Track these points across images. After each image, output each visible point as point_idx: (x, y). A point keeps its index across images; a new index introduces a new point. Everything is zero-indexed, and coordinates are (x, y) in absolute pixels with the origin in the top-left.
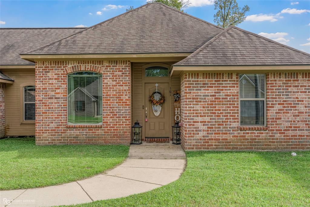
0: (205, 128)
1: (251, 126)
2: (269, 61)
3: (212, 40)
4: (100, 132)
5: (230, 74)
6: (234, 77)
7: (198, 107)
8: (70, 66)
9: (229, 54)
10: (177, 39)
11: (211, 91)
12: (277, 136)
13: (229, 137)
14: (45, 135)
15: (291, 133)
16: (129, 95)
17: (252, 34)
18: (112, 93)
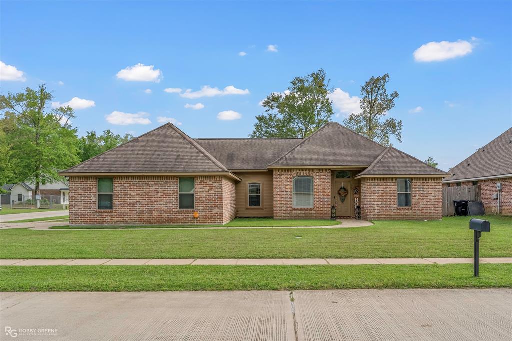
0: (379, 208)
1: (404, 208)
2: (413, 172)
3: (380, 157)
4: (313, 212)
5: (392, 179)
6: (395, 181)
7: (375, 197)
8: (295, 172)
9: (392, 168)
10: (358, 156)
11: (382, 188)
12: (418, 212)
13: (392, 213)
14: (280, 214)
15: (425, 211)
16: (330, 190)
17: (404, 154)
18: (320, 189)
